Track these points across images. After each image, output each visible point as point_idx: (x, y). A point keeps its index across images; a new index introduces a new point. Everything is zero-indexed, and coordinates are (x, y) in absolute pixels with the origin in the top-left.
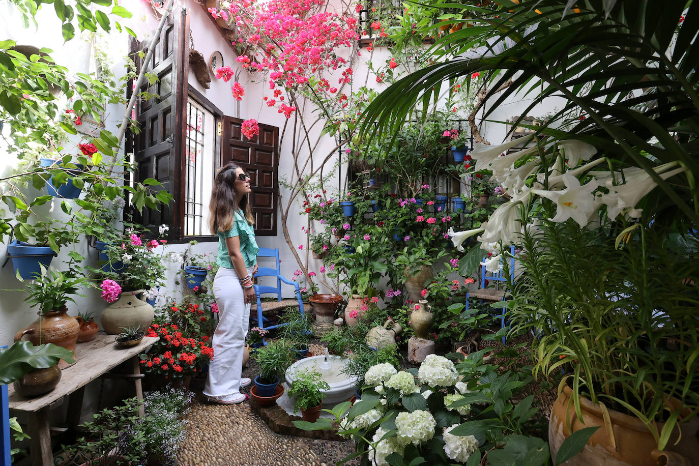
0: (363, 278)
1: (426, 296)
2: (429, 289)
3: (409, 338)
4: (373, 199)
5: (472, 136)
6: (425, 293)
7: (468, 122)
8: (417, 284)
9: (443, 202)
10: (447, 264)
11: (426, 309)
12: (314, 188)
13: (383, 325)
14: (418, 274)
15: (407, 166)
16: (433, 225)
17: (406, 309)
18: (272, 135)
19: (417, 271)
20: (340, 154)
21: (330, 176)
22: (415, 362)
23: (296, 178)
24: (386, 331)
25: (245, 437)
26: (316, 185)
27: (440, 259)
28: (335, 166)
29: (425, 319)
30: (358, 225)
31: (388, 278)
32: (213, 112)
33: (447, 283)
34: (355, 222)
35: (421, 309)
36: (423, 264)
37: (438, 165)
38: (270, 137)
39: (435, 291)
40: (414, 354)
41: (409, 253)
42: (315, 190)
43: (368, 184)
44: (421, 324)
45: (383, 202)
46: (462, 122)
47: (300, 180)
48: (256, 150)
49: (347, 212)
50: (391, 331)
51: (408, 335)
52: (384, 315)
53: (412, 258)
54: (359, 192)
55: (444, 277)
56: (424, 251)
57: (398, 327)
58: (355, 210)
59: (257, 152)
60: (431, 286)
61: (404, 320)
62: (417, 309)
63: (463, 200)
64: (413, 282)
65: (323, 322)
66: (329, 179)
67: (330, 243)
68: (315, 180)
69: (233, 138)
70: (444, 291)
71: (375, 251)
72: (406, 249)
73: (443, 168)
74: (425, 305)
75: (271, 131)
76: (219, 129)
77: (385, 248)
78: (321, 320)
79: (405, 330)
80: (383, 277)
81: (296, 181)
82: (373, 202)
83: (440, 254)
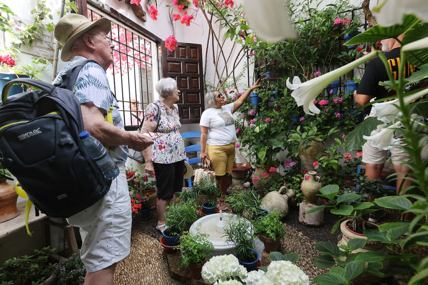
0: (262, 152)
1: (316, 167)
2: (320, 162)
3: (301, 202)
4: (274, 90)
5: (366, 22)
6: (316, 165)
7: (362, 10)
8: (309, 157)
9: (335, 86)
10: (337, 140)
11: (315, 180)
12: (229, 86)
13: (278, 191)
14: (311, 148)
15: (300, 58)
16: (326, 107)
17: (299, 178)
18: (196, 51)
19: (310, 146)
20: (248, 58)
21: (240, 76)
22: (305, 223)
23: (217, 81)
24: (280, 195)
25: (149, 276)
26: (231, 84)
27: (330, 135)
28: (244, 68)
29: (313, 188)
30: (262, 111)
31: (287, 152)
32: (155, 40)
33: (337, 157)
34: (261, 109)
35: (311, 179)
36: (314, 140)
37: (331, 54)
38: (195, 53)
39: (325, 163)
40: (304, 217)
41: (302, 131)
42: (230, 87)
43: (265, 76)
44: (309, 192)
45: (281, 91)
46: (355, 12)
47: (220, 81)
48: (186, 63)
49: (254, 102)
50: (285, 196)
51: (300, 200)
52: (281, 181)
53: (304, 135)
54: (263, 85)
55: (334, 151)
56: (315, 129)
57: (291, 192)
58: (259, 100)
59: (187, 64)
60: (321, 159)
61: (298, 186)
62: (307, 179)
63: (356, 82)
64: (305, 155)
65: (237, 184)
66: (240, 78)
67: (243, 126)
68: (230, 80)
69: (169, 56)
70: (334, 164)
71: (273, 130)
72: (299, 128)
73: (335, 56)
74: (314, 175)
75: (196, 48)
76: (160, 52)
77: (282, 128)
78: (235, 183)
79: (297, 195)
80: (283, 150)
81: (218, 83)
82: (274, 92)
83: (332, 131)
